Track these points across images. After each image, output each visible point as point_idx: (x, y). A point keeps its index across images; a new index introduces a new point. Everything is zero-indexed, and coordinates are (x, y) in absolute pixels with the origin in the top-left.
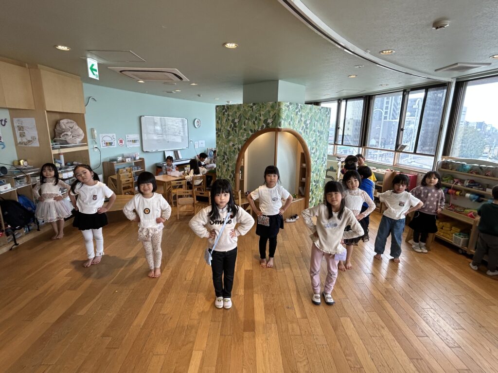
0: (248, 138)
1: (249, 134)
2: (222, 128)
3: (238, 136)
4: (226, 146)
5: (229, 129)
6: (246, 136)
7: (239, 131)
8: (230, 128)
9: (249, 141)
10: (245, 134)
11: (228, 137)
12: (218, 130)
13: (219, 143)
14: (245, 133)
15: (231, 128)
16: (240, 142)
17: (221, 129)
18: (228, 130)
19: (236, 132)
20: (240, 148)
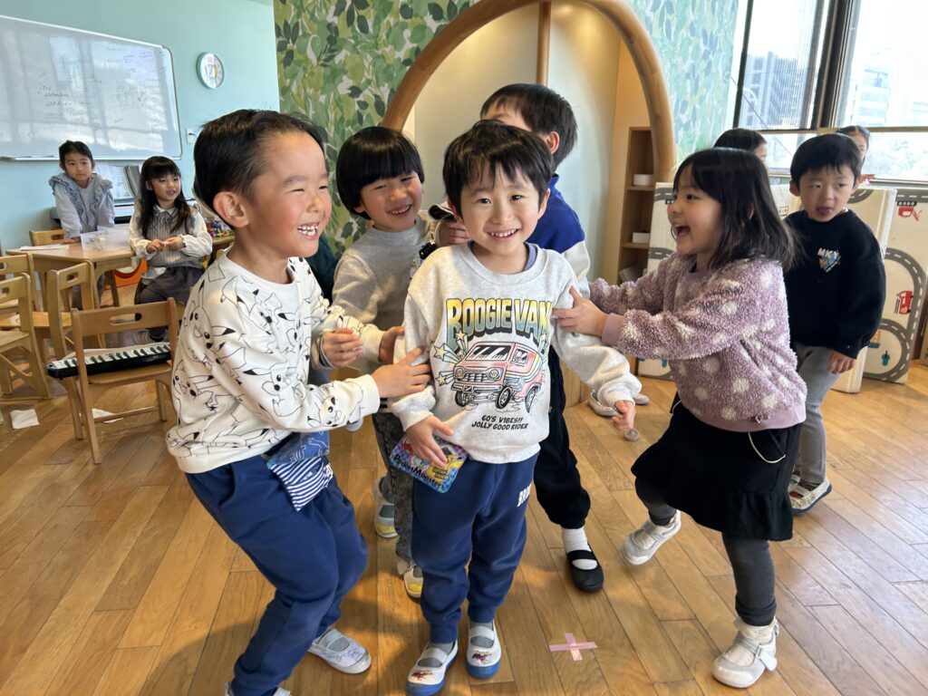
0: (423, 46)
1: (423, 27)
2: (303, 21)
3: (376, 46)
4: (322, 99)
5: (331, 18)
6: (412, 39)
7: (378, 21)
8: (337, 13)
9: (425, 60)
10: (407, 33)
11: (331, 58)
12: (286, 33)
13: (294, 89)
14: (404, 27)
15: (344, 14)
16: (386, 73)
17: (297, 25)
18: (329, 26)
19: (364, 29)
20: (385, 99)
